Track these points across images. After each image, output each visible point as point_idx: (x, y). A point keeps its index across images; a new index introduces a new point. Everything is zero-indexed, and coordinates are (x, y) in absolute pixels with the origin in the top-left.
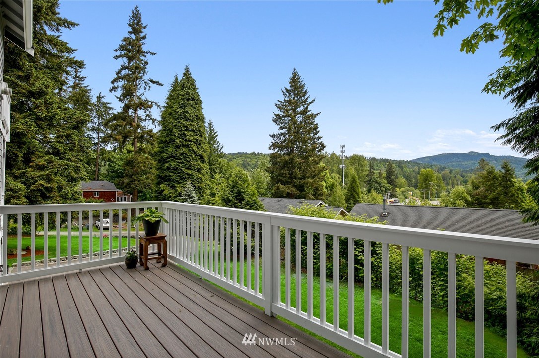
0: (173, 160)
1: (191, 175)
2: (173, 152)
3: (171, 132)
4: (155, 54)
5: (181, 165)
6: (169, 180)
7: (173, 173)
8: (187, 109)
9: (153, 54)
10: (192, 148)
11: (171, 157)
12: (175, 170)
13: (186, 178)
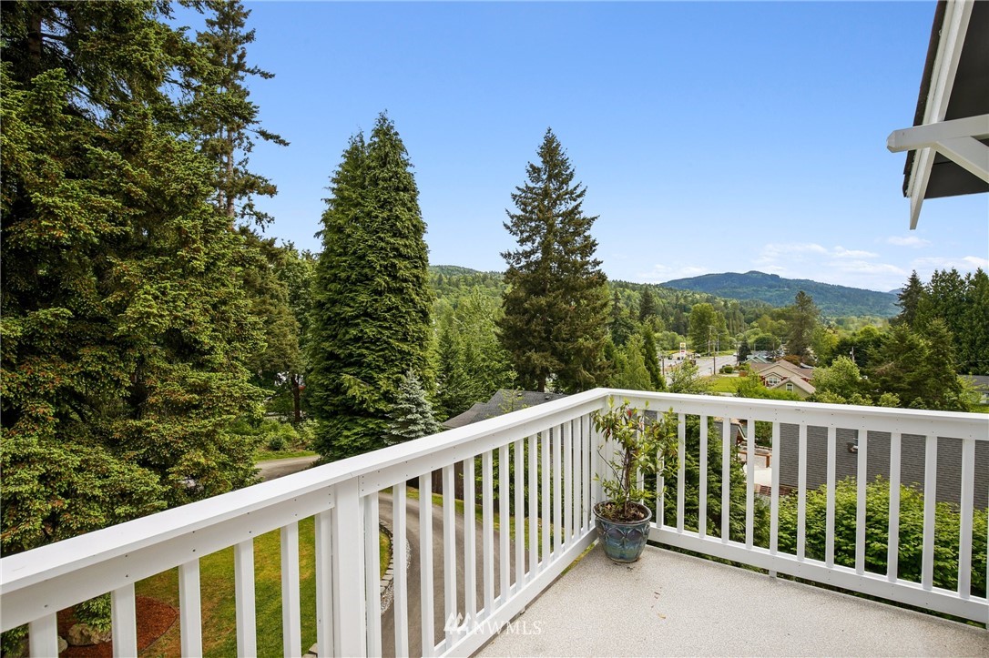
0: (366, 321)
1: (408, 353)
2: (369, 304)
3: (362, 257)
4: (271, 76)
5: (387, 333)
6: (359, 364)
7: (367, 348)
8: (398, 210)
9: (266, 75)
10: (410, 295)
11: (363, 315)
12: (374, 343)
13: (396, 360)
